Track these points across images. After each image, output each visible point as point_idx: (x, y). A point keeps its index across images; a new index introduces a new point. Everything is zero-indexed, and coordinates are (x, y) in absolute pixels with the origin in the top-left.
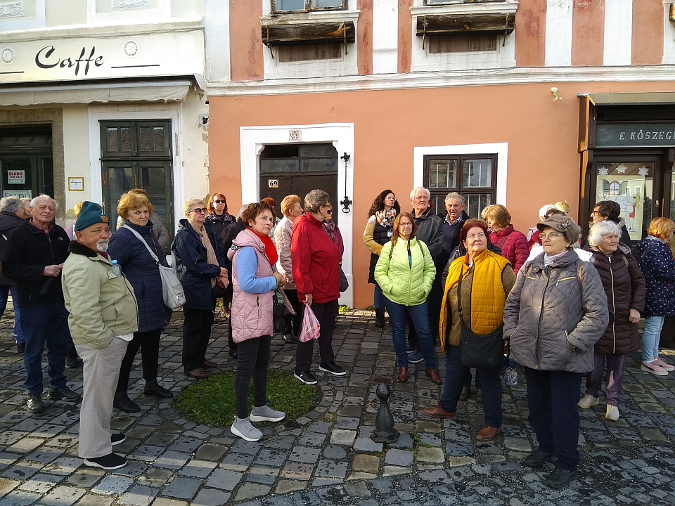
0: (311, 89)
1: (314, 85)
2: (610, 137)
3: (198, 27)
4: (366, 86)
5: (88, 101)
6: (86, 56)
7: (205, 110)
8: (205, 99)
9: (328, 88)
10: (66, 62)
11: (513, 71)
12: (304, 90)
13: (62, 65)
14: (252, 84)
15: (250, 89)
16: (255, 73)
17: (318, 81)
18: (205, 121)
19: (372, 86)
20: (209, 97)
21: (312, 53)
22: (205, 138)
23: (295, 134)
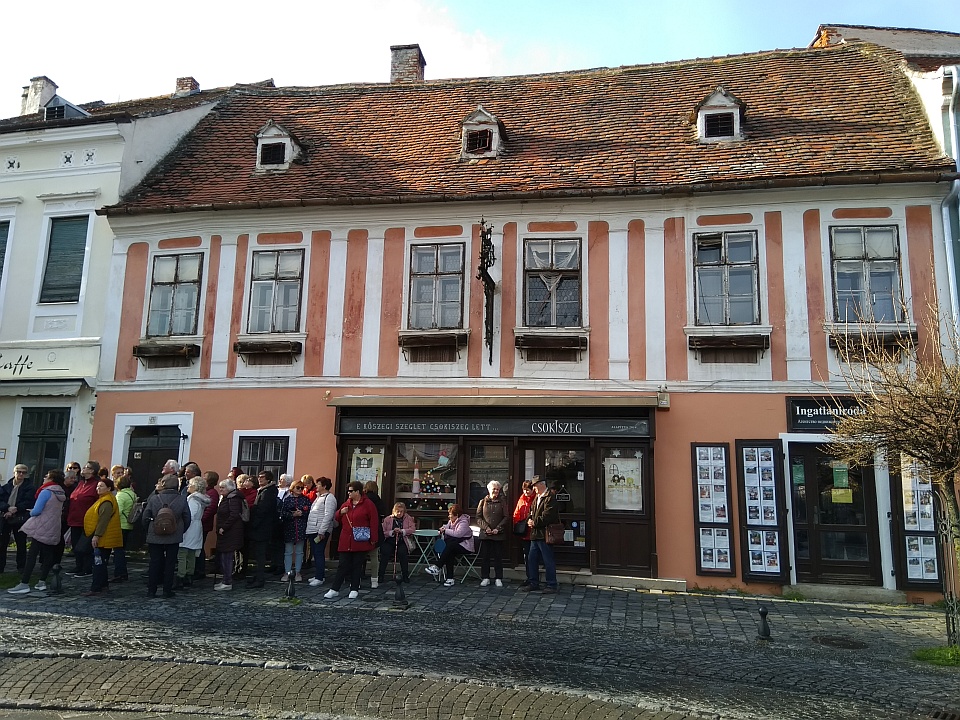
0: (167, 388)
1: (170, 384)
2: (351, 427)
3: (97, 344)
4: (204, 386)
5: (15, 394)
6: (22, 362)
7: (93, 401)
8: (95, 393)
9: (179, 387)
10: (8, 366)
11: (301, 379)
12: (162, 388)
13: (5, 367)
14: (127, 384)
15: (126, 386)
16: (131, 376)
17: (172, 382)
18: (93, 409)
19: (208, 386)
20: (98, 392)
21: (171, 363)
22: (91, 421)
23: (153, 419)
